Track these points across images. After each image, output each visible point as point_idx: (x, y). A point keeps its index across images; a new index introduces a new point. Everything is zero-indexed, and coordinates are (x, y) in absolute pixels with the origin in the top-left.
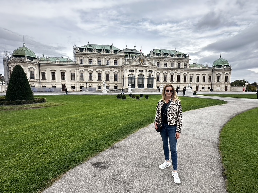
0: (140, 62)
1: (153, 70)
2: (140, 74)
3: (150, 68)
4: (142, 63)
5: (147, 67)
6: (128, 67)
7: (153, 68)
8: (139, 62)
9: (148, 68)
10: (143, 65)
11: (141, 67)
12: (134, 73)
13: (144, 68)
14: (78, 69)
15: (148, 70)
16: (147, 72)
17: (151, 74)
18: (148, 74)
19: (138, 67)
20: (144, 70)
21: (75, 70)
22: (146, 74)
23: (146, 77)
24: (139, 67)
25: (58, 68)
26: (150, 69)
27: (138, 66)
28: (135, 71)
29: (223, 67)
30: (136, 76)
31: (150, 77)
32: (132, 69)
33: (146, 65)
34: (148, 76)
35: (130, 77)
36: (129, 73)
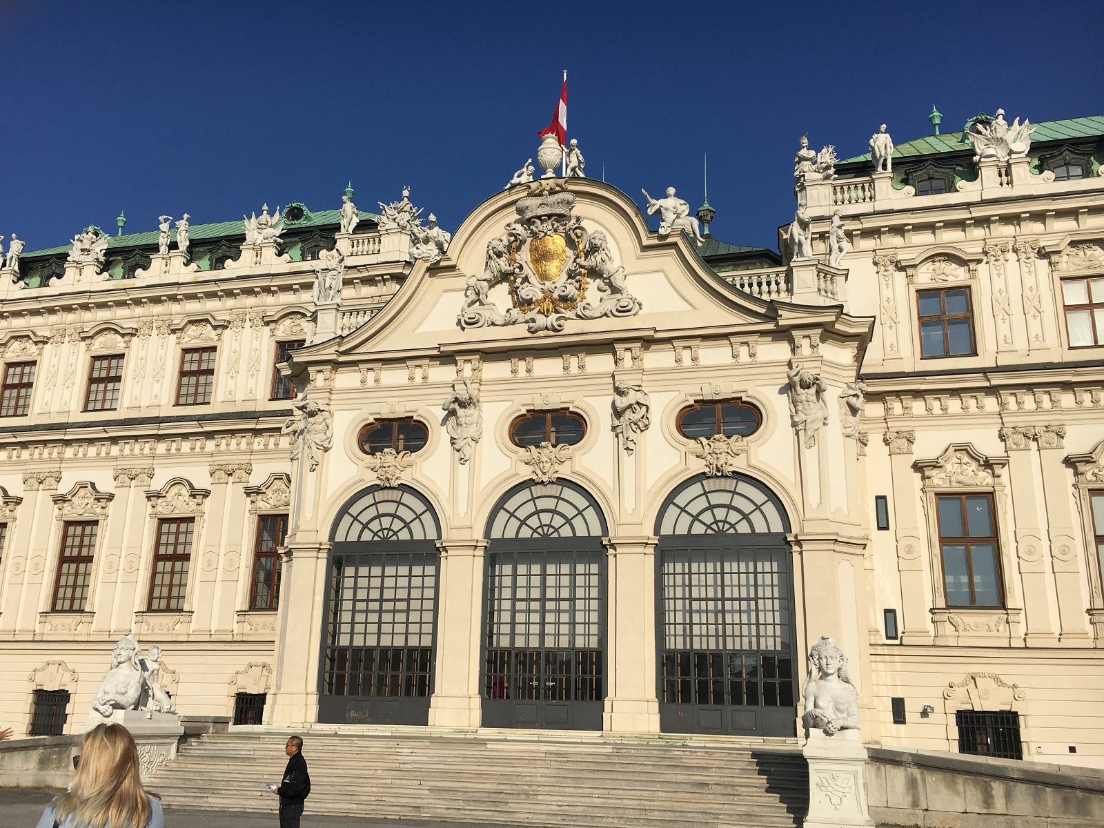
0: (532, 290)
1: (769, 397)
2: (526, 473)
3: (715, 356)
4: (567, 301)
5: (647, 341)
6: (350, 379)
7: (771, 353)
8: (514, 291)
10: (571, 327)
12: (433, 468)
13: (600, 363)
15: (665, 404)
16: (643, 426)
17: (740, 466)
18: (671, 459)
19: (497, 370)
20: (598, 408)
23: (629, 519)
24: (521, 354)
27: (486, 357)
28: (442, 436)
30: (462, 509)
31: (720, 514)
32: (400, 411)
33: (623, 311)
34: (681, 500)
35: (365, 526)
36: (349, 468)
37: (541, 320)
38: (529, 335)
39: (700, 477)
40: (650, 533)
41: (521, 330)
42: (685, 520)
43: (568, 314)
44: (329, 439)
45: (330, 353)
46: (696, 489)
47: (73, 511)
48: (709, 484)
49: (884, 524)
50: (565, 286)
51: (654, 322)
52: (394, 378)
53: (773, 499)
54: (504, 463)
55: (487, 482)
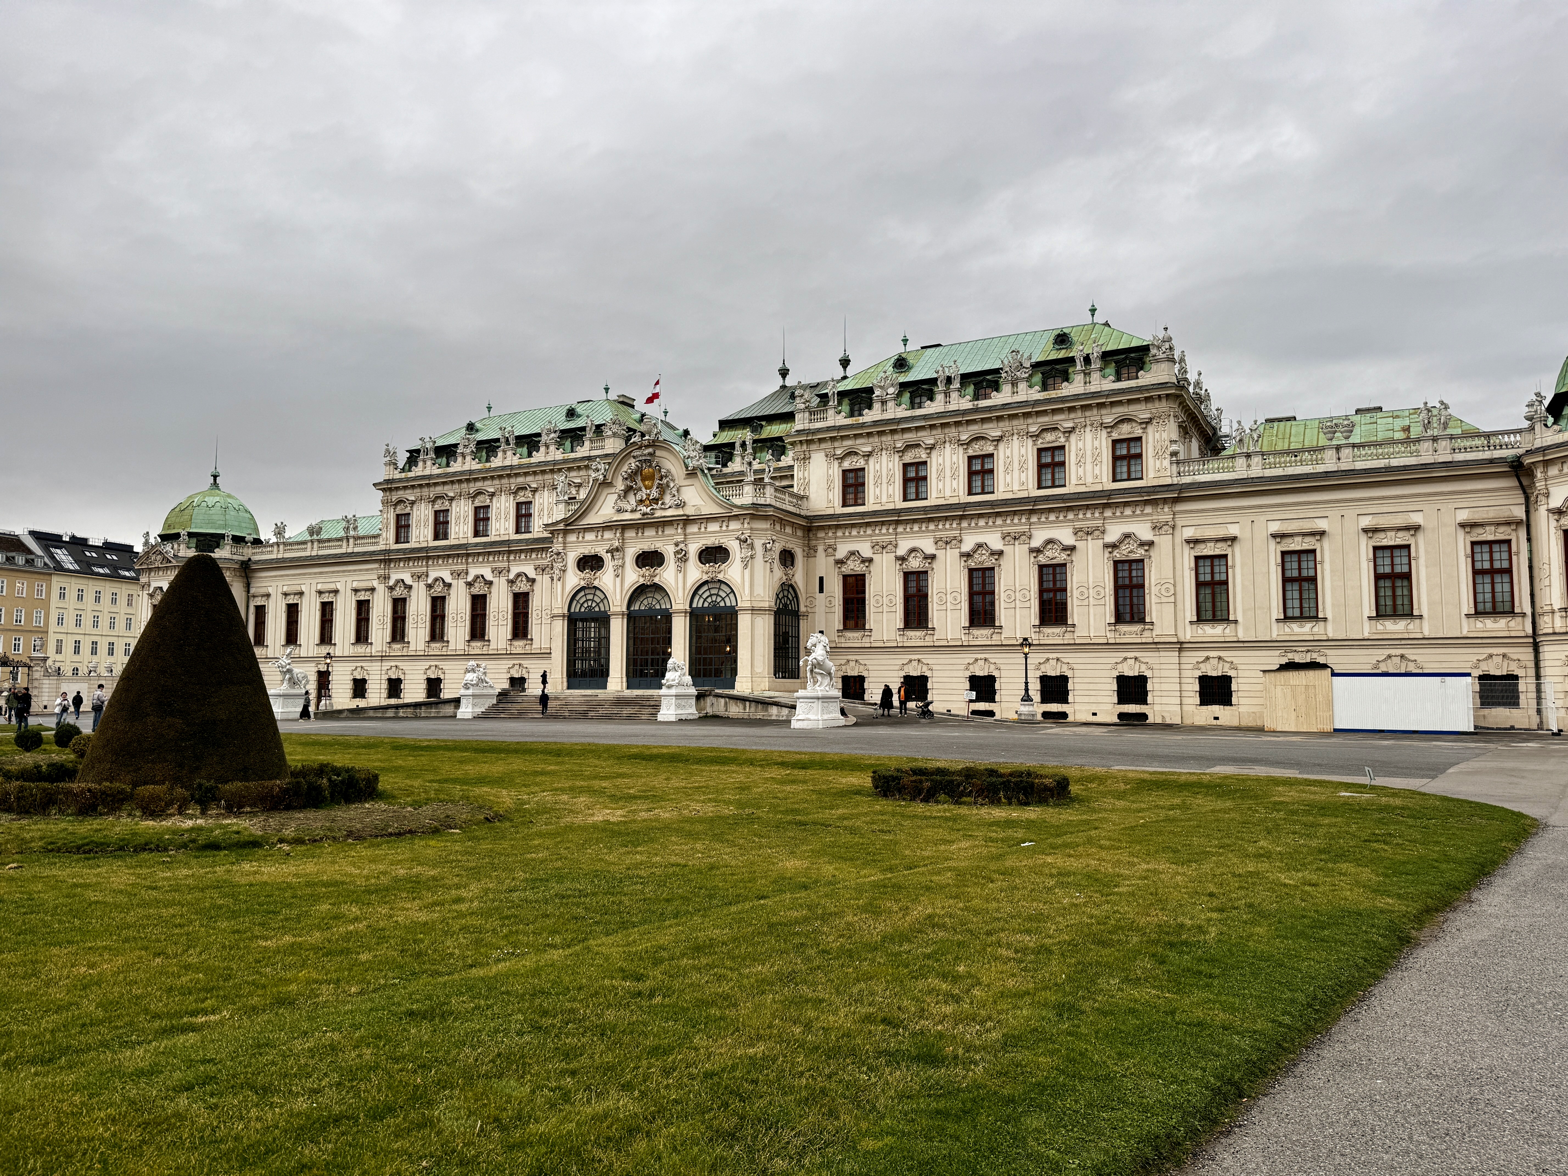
0: (643, 494)
1: (733, 546)
2: (642, 581)
3: (713, 527)
4: (656, 501)
5: (687, 521)
6: (572, 538)
7: (734, 525)
9: (693, 529)
10: (658, 514)
11: (650, 532)
12: (606, 579)
13: (669, 531)
14: (386, 578)
15: (693, 549)
16: (686, 559)
17: (720, 577)
18: (696, 572)
19: (630, 534)
20: (669, 551)
21: (375, 584)
22: (680, 576)
23: (679, 601)
24: (639, 526)
25: (310, 581)
26: (713, 535)
27: (624, 527)
28: (609, 564)
30: (618, 597)
31: (714, 598)
32: (593, 552)
33: (678, 506)
34: (700, 592)
35: (582, 605)
36: (574, 579)
37: (644, 509)
38: (640, 516)
39: (706, 582)
40: (688, 608)
41: (637, 515)
42: (702, 600)
43: (655, 506)
44: (565, 566)
45: (561, 526)
46: (705, 588)
47: (476, 590)
48: (711, 585)
49: (821, 590)
50: (654, 493)
51: (689, 511)
52: (590, 536)
53: (733, 591)
54: (633, 576)
55: (627, 585)
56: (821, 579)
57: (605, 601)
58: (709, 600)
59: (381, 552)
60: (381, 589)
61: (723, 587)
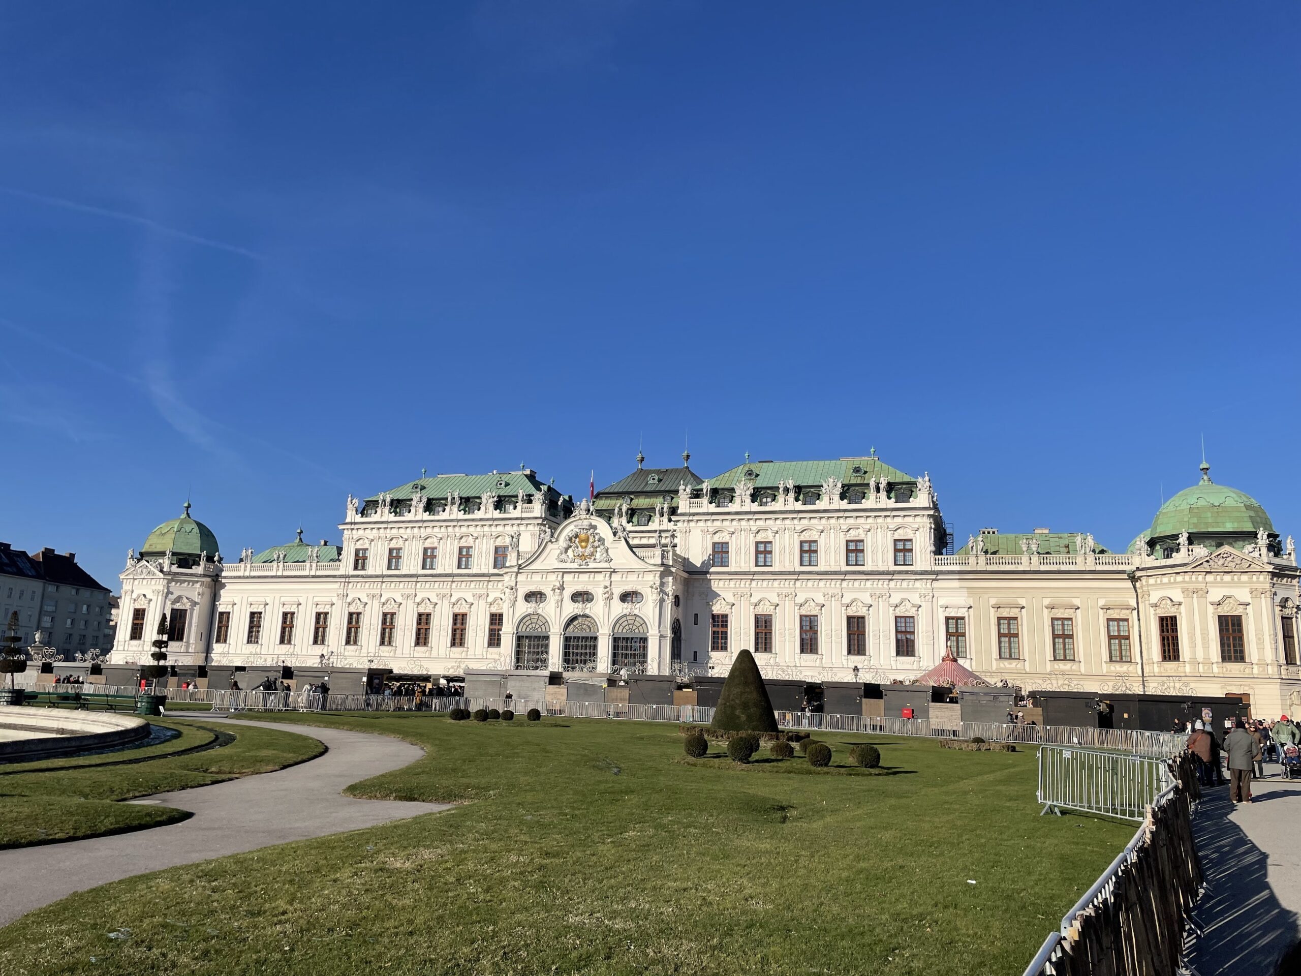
0: (579, 551)
1: (645, 591)
2: (576, 612)
3: (632, 577)
4: (589, 556)
5: (613, 572)
6: (522, 578)
7: (648, 578)
8: (573, 552)
9: (617, 578)
10: (592, 565)
11: (584, 577)
12: (548, 609)
13: (599, 577)
14: (345, 595)
15: (617, 591)
17: (636, 612)
18: (619, 608)
19: (568, 577)
20: (598, 592)
21: (335, 600)
22: (606, 610)
23: (604, 627)
24: (575, 573)
25: (274, 595)
26: (631, 583)
27: (565, 573)
28: (551, 598)
29: (1183, 550)
30: (557, 622)
31: (631, 627)
32: (538, 589)
33: (606, 561)
34: (620, 622)
35: (527, 626)
36: (523, 608)
37: (580, 562)
39: (626, 615)
40: (610, 633)
41: (575, 565)
42: (621, 628)
43: (588, 561)
45: (516, 570)
46: (625, 619)
47: (422, 610)
48: (629, 618)
49: (696, 624)
50: (589, 550)
51: (613, 565)
52: (537, 578)
53: (645, 622)
54: (571, 609)
55: (564, 616)
56: (696, 615)
57: (546, 624)
58: (627, 627)
59: (341, 576)
60: (338, 603)
61: (637, 619)
